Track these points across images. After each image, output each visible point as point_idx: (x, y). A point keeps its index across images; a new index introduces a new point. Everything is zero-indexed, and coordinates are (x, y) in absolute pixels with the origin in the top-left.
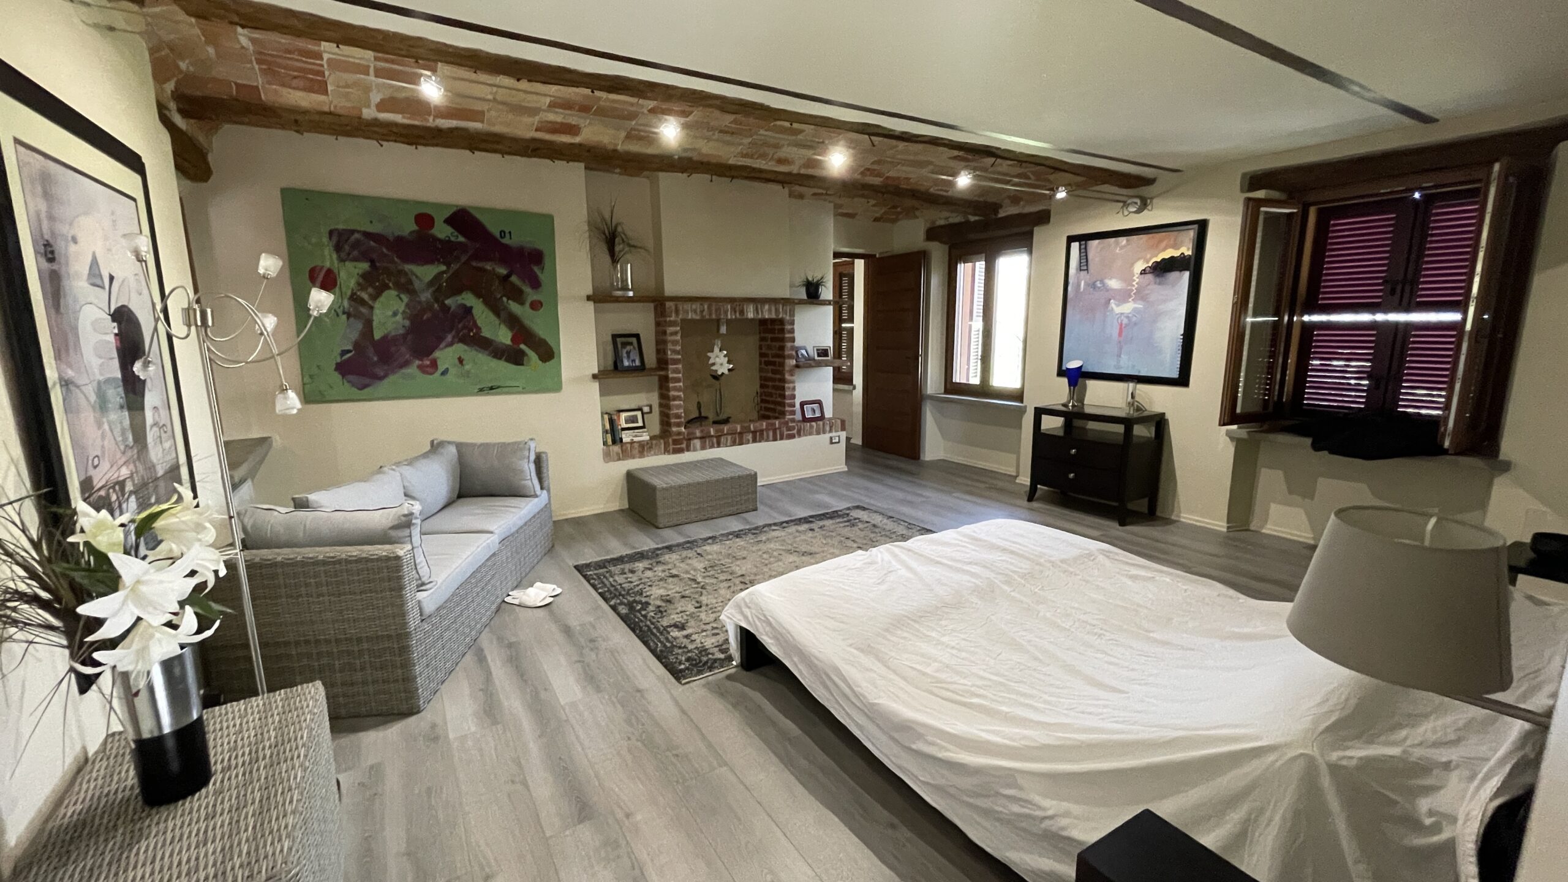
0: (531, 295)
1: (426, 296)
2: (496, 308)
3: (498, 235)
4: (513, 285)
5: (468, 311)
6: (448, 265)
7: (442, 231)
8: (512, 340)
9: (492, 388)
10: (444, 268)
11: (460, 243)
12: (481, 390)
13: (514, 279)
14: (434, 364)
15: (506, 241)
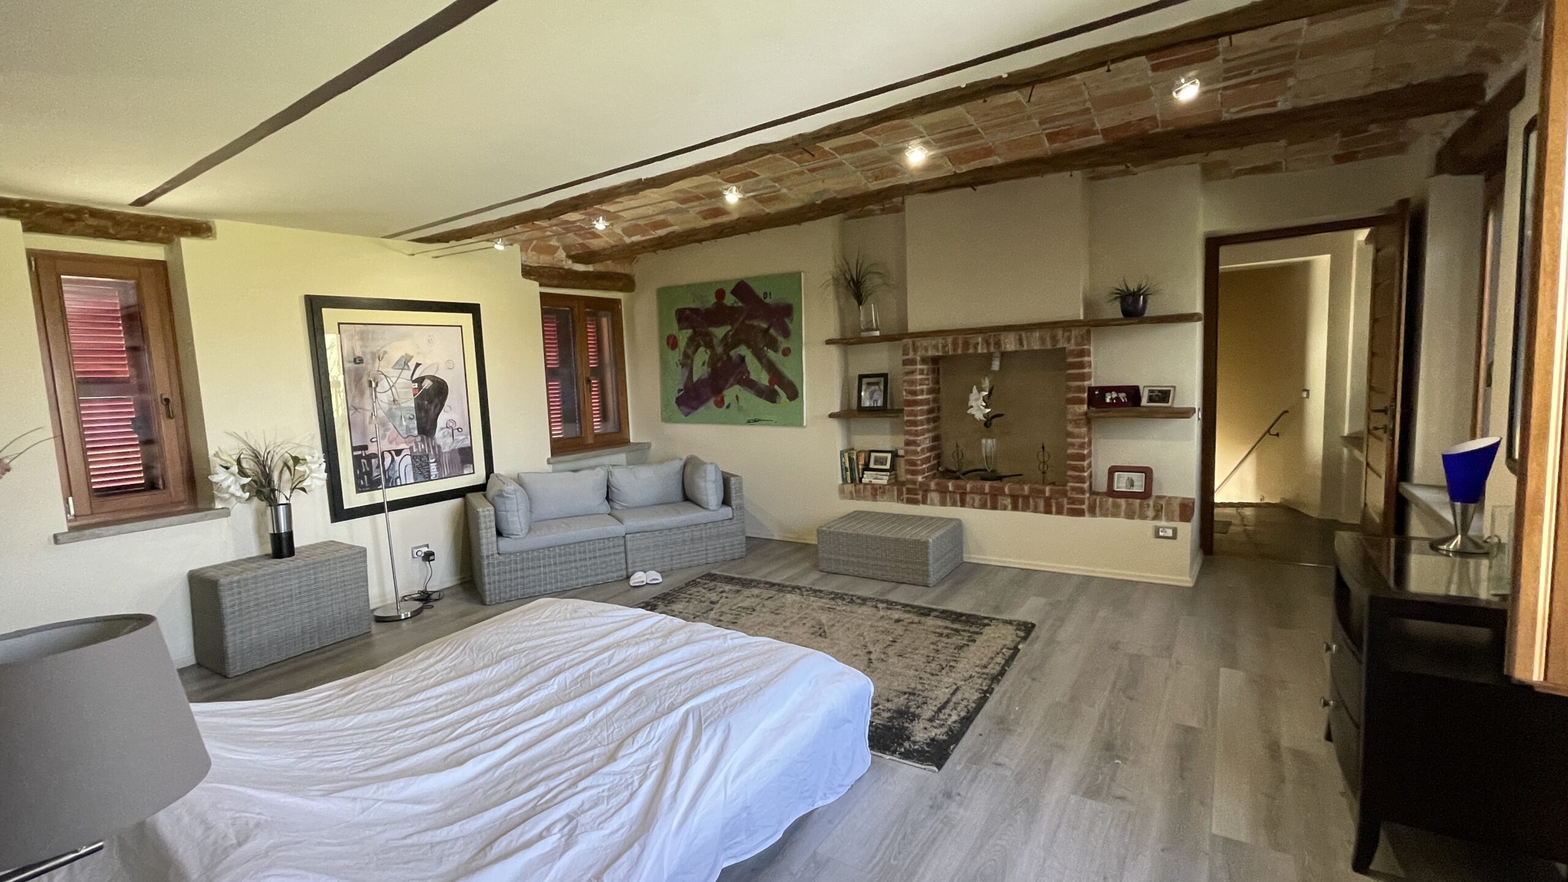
0: (783, 344)
1: (720, 350)
2: (760, 356)
3: (762, 296)
4: (771, 336)
5: (742, 359)
6: (732, 324)
7: (730, 300)
8: (770, 382)
9: (755, 421)
10: (729, 328)
11: (740, 307)
12: (749, 422)
13: (772, 331)
14: (722, 401)
15: (768, 300)
